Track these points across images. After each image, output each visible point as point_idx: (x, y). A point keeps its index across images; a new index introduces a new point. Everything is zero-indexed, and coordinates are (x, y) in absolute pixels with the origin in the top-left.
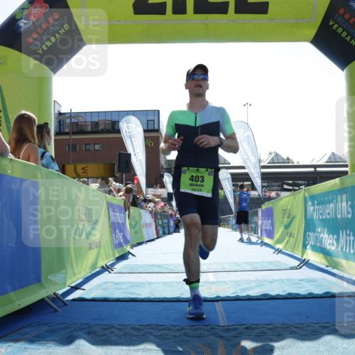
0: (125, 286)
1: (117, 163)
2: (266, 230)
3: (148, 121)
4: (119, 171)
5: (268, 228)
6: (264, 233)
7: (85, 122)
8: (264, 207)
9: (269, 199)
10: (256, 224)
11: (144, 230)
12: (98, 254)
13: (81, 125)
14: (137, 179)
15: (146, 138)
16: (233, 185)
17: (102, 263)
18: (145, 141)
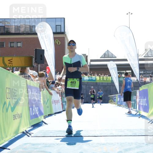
0: (40, 146)
1: (34, 57)
2: (142, 106)
3: (56, 26)
4: (36, 62)
5: (144, 104)
6: (141, 108)
7: (10, 26)
8: (141, 89)
9: (145, 83)
10: (135, 101)
11: (53, 105)
12: (20, 123)
13: (7, 28)
14: (49, 68)
15: (55, 38)
16: (118, 73)
17: (22, 129)
18: (55, 40)
